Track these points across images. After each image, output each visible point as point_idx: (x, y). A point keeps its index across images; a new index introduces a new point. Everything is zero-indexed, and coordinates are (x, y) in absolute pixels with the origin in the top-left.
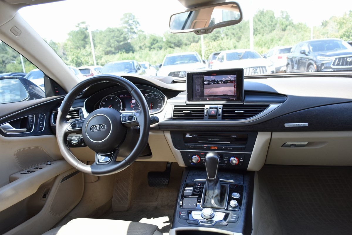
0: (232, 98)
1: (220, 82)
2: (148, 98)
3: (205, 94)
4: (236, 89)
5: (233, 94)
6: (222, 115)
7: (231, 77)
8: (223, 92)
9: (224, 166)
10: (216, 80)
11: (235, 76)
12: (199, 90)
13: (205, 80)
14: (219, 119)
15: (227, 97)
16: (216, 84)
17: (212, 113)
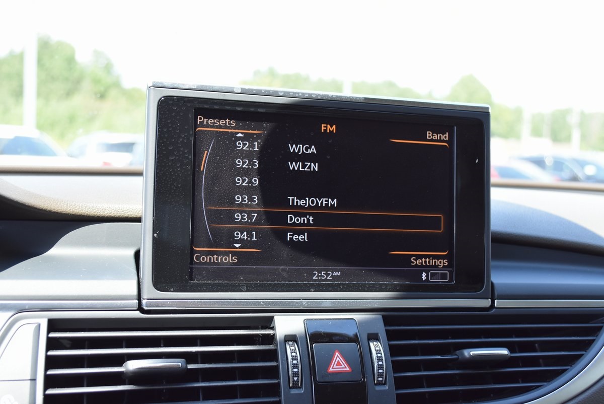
17: (333, 368)
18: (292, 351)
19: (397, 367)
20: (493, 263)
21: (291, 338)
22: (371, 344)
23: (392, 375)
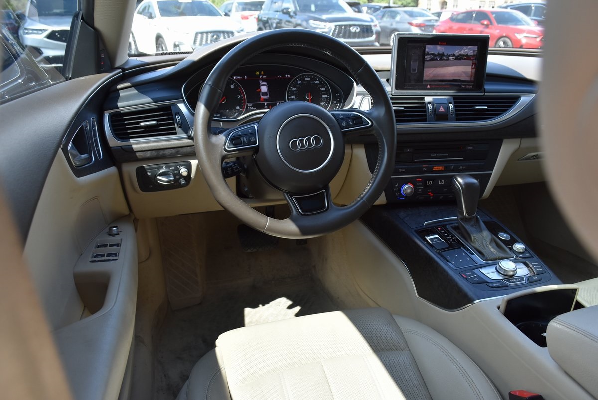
0: (466, 85)
1: (451, 58)
2: (298, 82)
3: (425, 78)
4: (474, 70)
5: (468, 79)
6: (456, 114)
7: (469, 49)
8: (454, 74)
9: (451, 196)
10: (445, 54)
11: (476, 48)
12: (415, 70)
13: (427, 52)
14: (452, 120)
15: (460, 84)
16: (444, 60)
17: (440, 110)
18: (430, 106)
19: (456, 111)
20: (485, 82)
21: (429, 103)
22: (450, 105)
23: (455, 113)
